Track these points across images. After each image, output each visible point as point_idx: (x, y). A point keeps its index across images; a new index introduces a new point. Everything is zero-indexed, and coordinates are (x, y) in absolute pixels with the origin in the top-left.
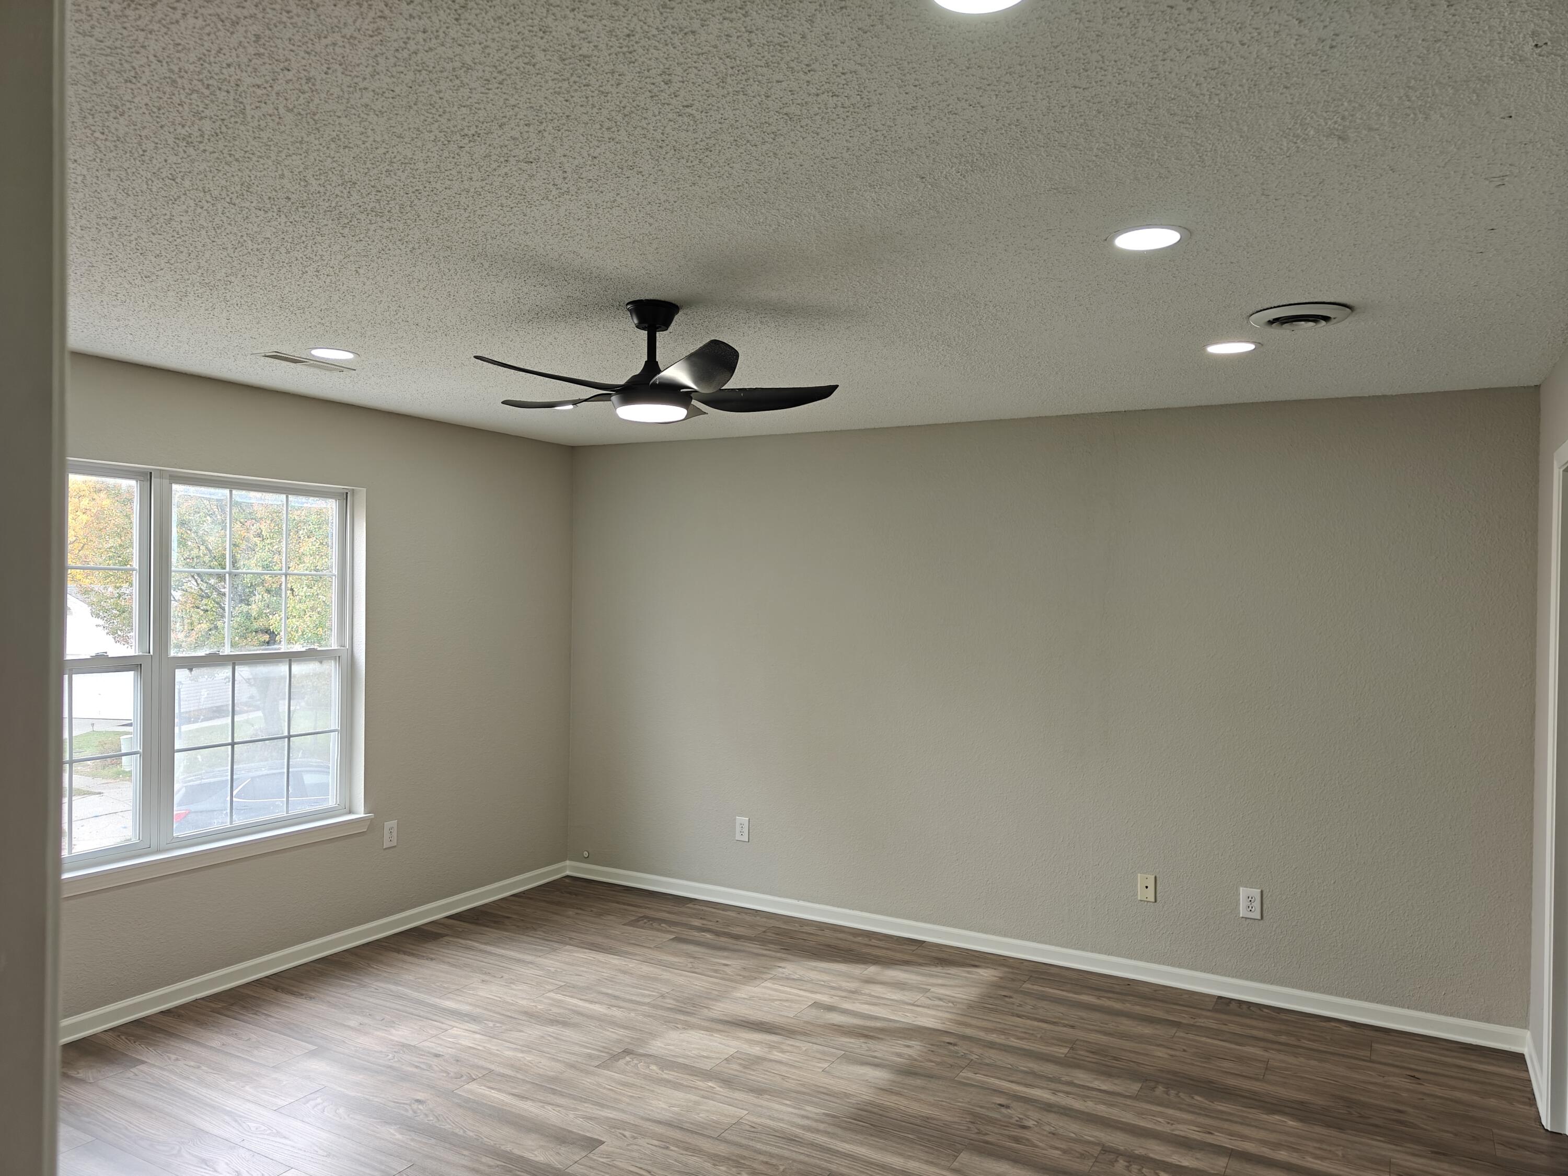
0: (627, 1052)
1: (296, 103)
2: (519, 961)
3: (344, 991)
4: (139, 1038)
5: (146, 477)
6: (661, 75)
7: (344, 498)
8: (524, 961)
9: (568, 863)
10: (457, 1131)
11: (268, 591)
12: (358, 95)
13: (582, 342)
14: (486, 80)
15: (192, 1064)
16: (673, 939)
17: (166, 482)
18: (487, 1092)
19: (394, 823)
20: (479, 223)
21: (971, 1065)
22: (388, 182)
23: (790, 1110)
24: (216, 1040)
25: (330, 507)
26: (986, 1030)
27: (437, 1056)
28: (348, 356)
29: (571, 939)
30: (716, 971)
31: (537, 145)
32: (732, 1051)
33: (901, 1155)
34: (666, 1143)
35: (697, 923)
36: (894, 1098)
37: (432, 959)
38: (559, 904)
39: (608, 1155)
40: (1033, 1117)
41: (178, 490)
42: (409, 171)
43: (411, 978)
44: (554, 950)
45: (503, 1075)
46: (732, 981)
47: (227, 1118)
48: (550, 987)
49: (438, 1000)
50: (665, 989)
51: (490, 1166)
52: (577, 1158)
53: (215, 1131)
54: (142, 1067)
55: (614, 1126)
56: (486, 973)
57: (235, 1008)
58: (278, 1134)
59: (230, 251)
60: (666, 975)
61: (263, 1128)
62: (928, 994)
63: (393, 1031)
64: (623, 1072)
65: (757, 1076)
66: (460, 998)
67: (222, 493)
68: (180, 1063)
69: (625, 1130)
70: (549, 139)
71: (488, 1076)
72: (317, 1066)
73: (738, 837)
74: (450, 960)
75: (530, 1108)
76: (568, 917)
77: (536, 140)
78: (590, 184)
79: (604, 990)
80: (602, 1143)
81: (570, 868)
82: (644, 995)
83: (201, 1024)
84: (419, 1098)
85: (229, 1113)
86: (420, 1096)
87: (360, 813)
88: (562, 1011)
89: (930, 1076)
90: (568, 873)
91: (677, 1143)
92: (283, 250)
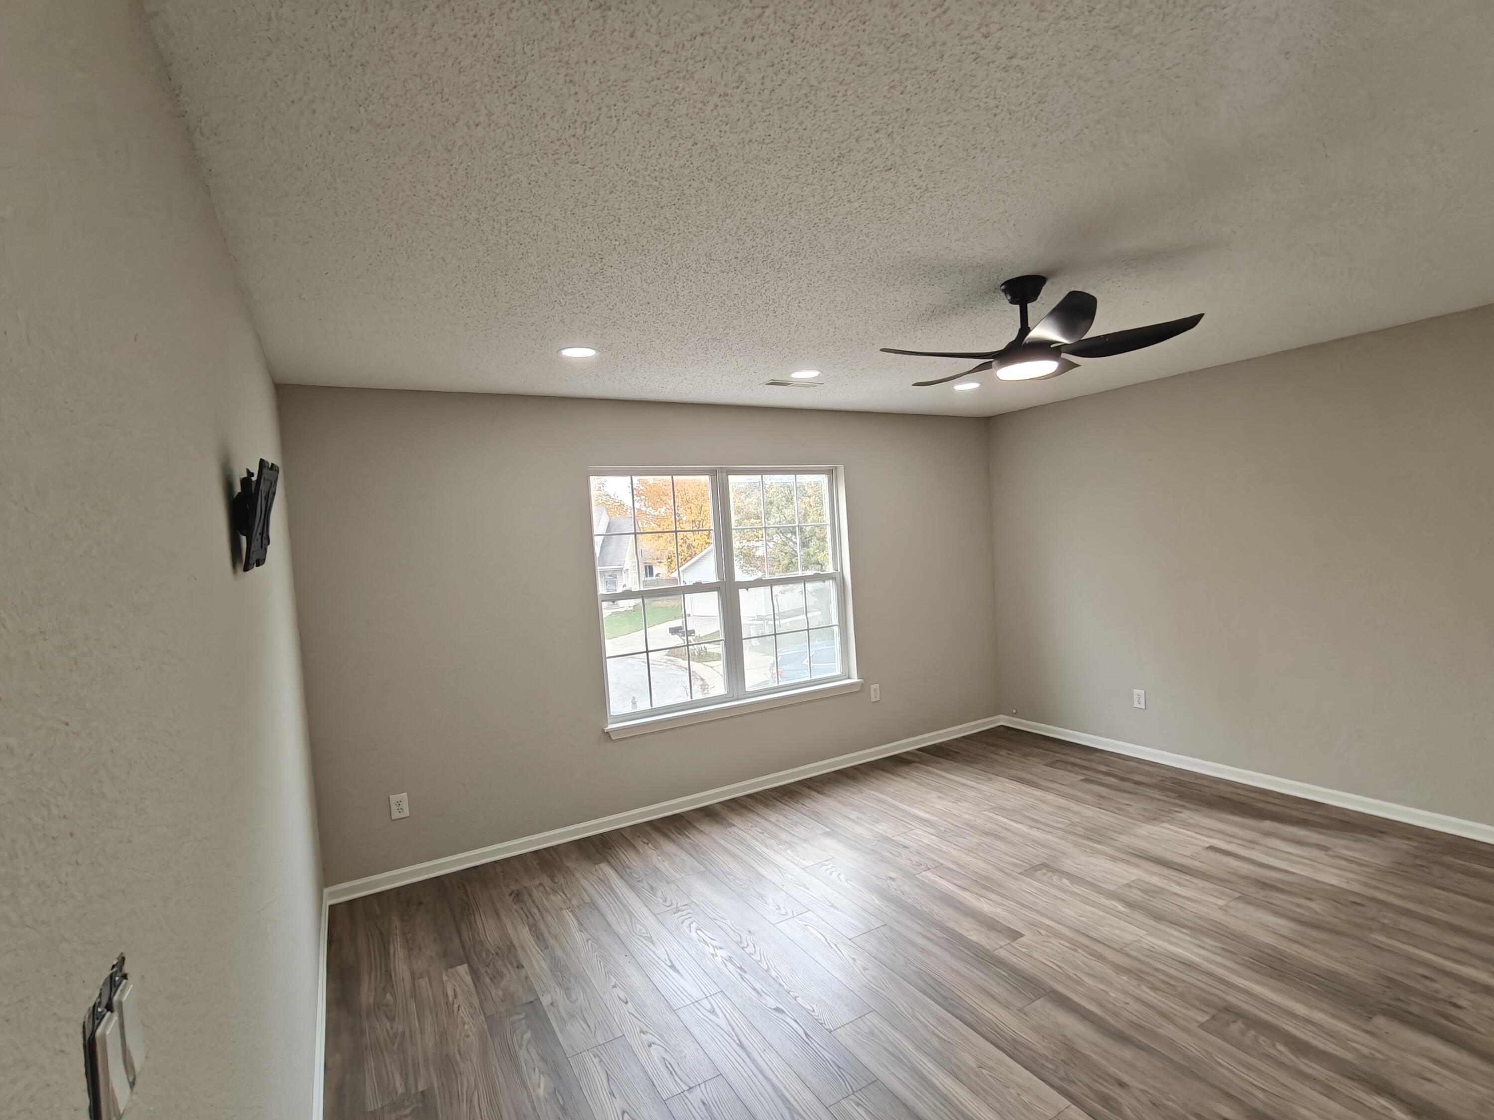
0: (1044, 865)
1: (711, 172)
2: (964, 785)
3: (848, 794)
4: (732, 810)
5: (713, 473)
6: (979, 28)
7: (830, 473)
8: (968, 785)
9: (1001, 716)
10: (915, 905)
11: (818, 539)
12: (747, 149)
13: (973, 329)
14: (832, 97)
15: (760, 830)
16: (1082, 780)
17: (724, 474)
18: (938, 879)
19: (876, 686)
20: (868, 240)
21: (1385, 929)
22: (793, 222)
23: (1187, 938)
24: (774, 817)
25: (823, 479)
26: (1401, 897)
27: (905, 847)
28: (815, 374)
29: (1004, 772)
30: (1119, 809)
31: (890, 149)
32: (1134, 878)
33: (1305, 1004)
34: (1075, 946)
35: (1104, 768)
36: (1296, 947)
37: (905, 778)
38: (997, 746)
39: (1027, 946)
40: (1465, 998)
41: (733, 479)
42: (805, 208)
43: (892, 790)
44: (990, 779)
45: (950, 869)
46: (1132, 818)
47: (775, 869)
48: (986, 807)
49: (908, 808)
50: (1076, 819)
51: (937, 937)
52: (1002, 944)
53: (770, 877)
54: (733, 828)
55: (1032, 924)
56: (940, 792)
57: (785, 797)
58: (803, 885)
59: (719, 310)
60: (1076, 807)
61: (795, 879)
62: (1330, 853)
63: (878, 826)
64: (1040, 881)
65: (1158, 904)
66: (923, 808)
67: (757, 478)
68: (753, 829)
69: (1040, 928)
70: (898, 140)
71: (938, 868)
72: (830, 843)
73: (1136, 705)
74: (917, 780)
75: (969, 899)
76: (1001, 755)
77: (889, 145)
78: (943, 176)
79: (1026, 813)
80: (1022, 935)
81: (1003, 720)
82: (1058, 822)
83: (767, 806)
84: (891, 876)
85: (777, 866)
86: (893, 875)
87: (855, 679)
88: (994, 827)
89: (1334, 931)
90: (1002, 723)
91: (1084, 947)
92: (749, 301)
